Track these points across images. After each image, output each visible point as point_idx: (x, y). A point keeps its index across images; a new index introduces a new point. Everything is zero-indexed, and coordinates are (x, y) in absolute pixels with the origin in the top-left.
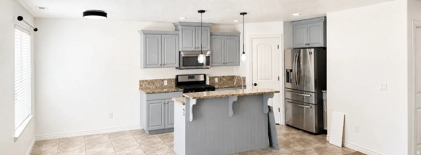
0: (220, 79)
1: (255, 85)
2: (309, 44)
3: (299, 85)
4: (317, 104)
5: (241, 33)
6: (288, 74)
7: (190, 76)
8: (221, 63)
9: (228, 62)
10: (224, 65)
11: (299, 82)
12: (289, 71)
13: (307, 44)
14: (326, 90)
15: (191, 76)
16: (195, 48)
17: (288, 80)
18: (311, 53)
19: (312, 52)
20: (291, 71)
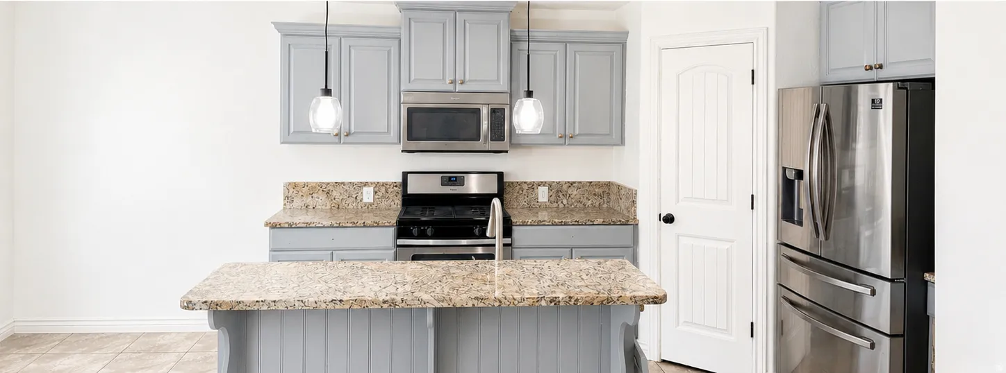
0: (558, 190)
1: (669, 219)
2: (881, 67)
3: (827, 238)
4: (903, 336)
5: (628, 32)
6: (788, 186)
7: (450, 178)
8: (554, 134)
9: (577, 132)
10: (562, 141)
11: (826, 228)
12: (791, 175)
13: (871, 68)
14: (934, 271)
15: (453, 178)
16: (453, 82)
17: (788, 211)
18: (876, 104)
19: (881, 100)
20: (800, 174)
